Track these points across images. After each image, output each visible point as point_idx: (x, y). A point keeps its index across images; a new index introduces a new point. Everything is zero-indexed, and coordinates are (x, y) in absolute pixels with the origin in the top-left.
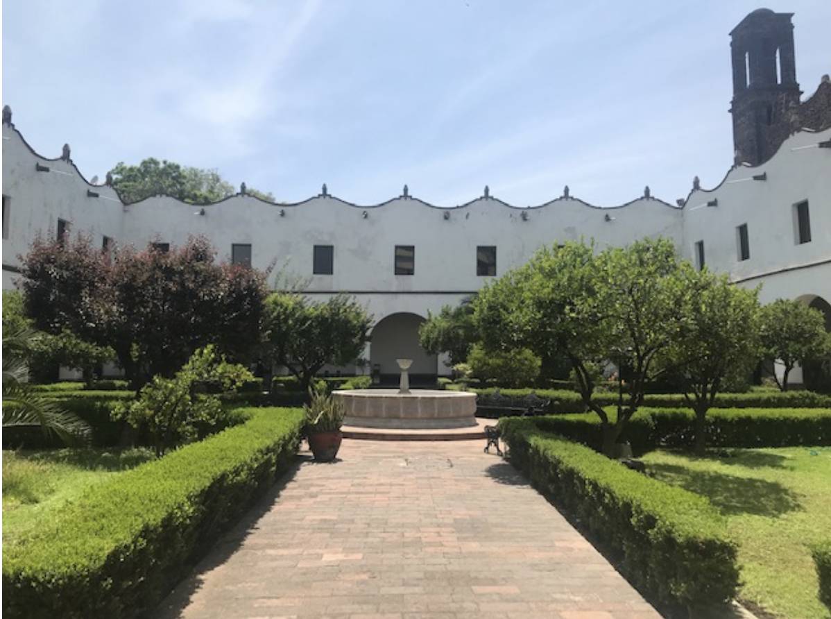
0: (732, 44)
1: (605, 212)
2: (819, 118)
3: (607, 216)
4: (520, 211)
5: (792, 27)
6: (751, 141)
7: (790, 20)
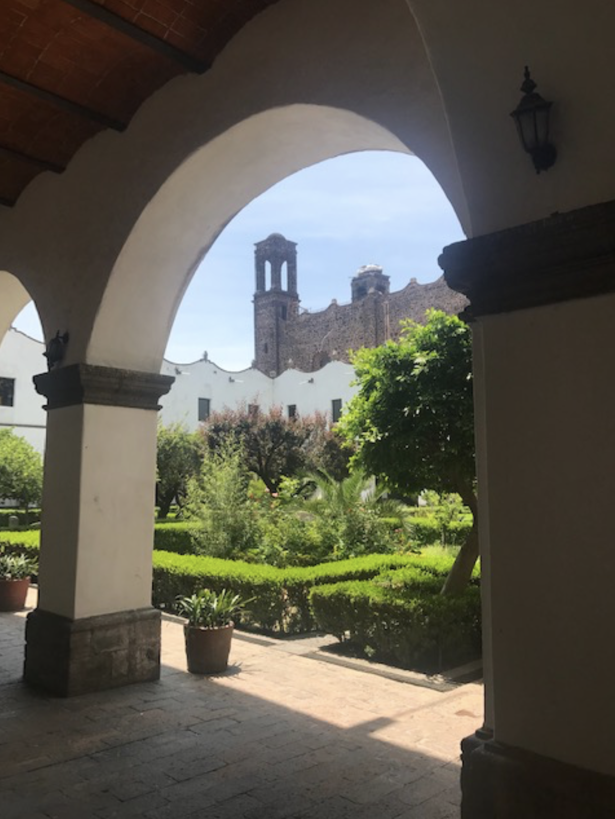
0: (256, 252)
1: (229, 375)
2: (328, 326)
3: (230, 378)
4: (174, 367)
5: (295, 252)
6: (271, 328)
7: (295, 248)
